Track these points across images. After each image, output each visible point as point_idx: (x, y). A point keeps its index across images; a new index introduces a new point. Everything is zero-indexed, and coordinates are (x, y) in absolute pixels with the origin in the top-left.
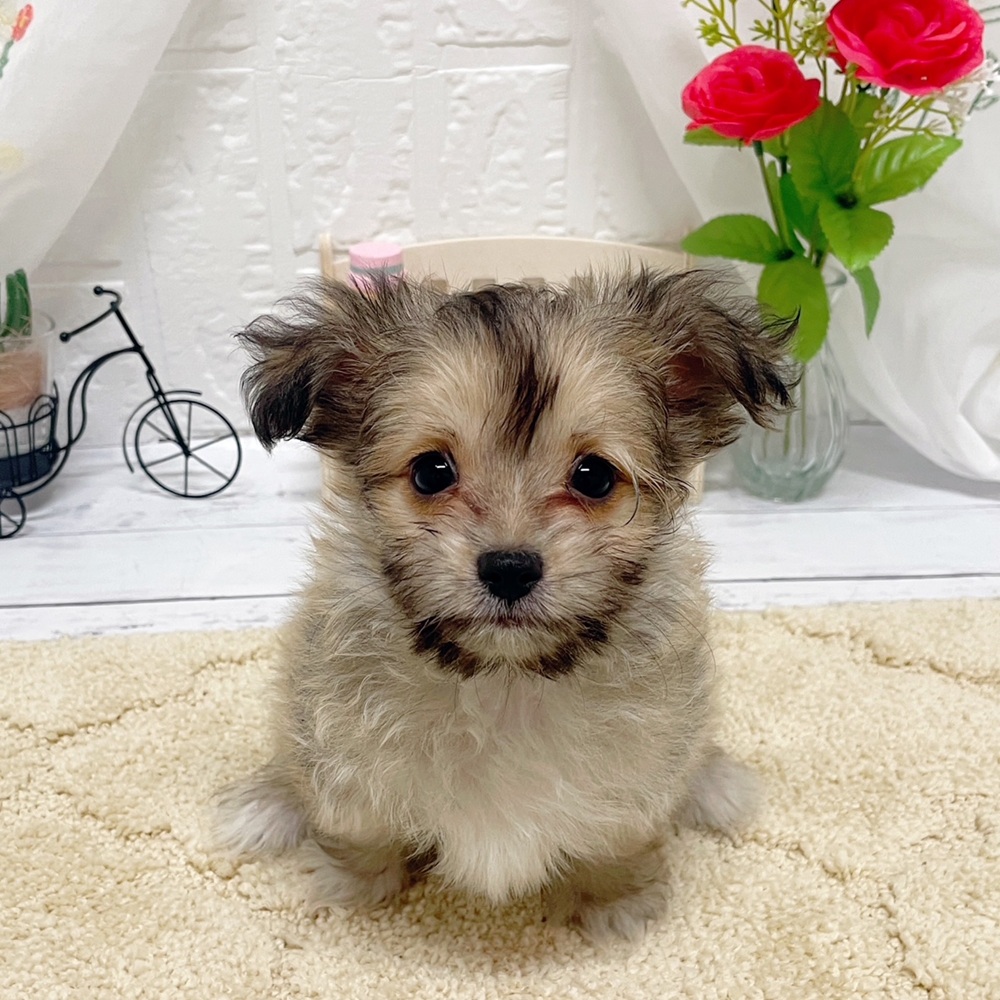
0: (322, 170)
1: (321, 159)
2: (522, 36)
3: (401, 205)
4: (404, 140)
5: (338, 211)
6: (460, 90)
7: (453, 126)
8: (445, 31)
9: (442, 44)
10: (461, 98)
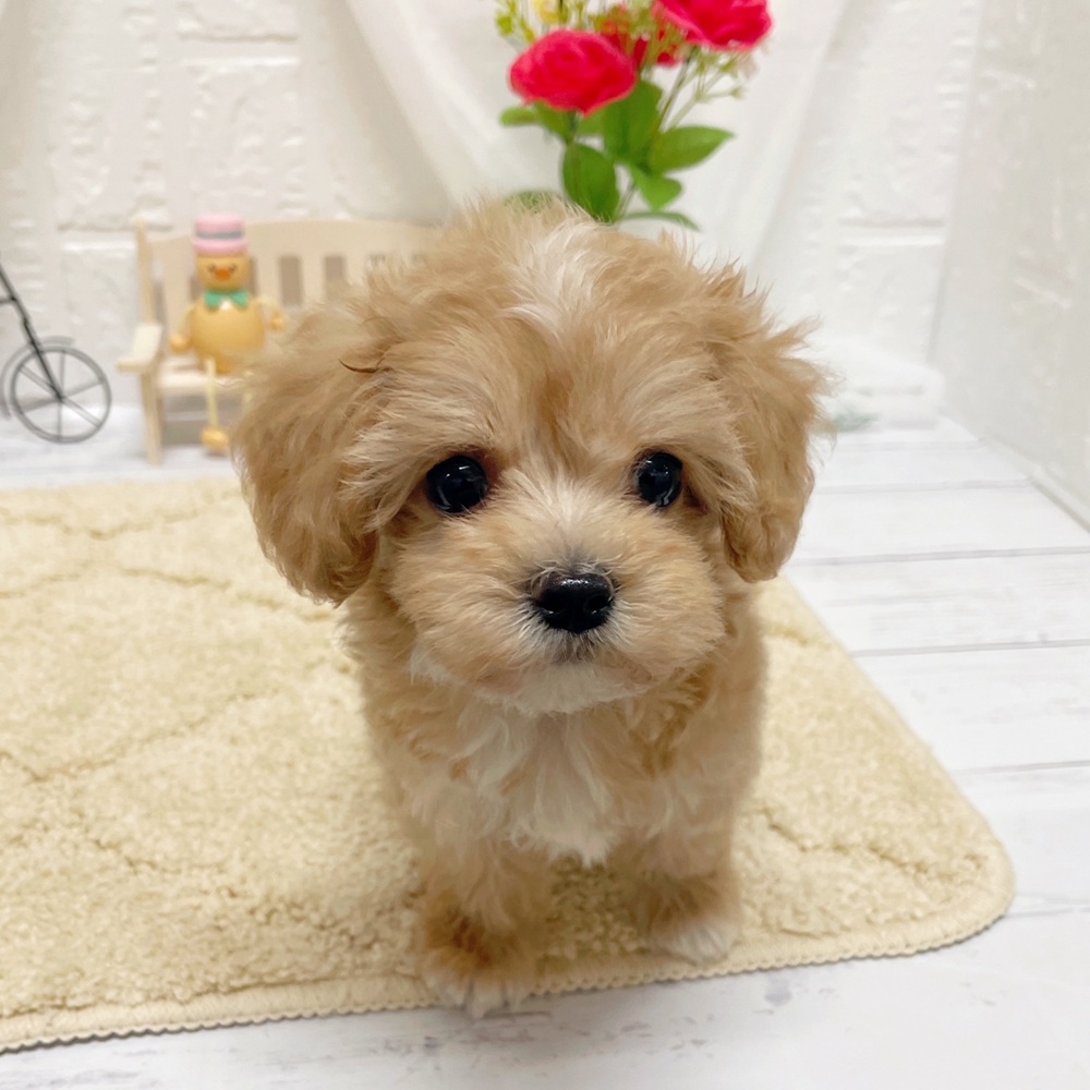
0: (81, 151)
1: (77, 141)
2: (258, 31)
3: (155, 185)
4: (154, 125)
5: (96, 190)
6: (203, 79)
7: (199, 113)
8: (186, 25)
9: (185, 36)
10: (206, 87)
